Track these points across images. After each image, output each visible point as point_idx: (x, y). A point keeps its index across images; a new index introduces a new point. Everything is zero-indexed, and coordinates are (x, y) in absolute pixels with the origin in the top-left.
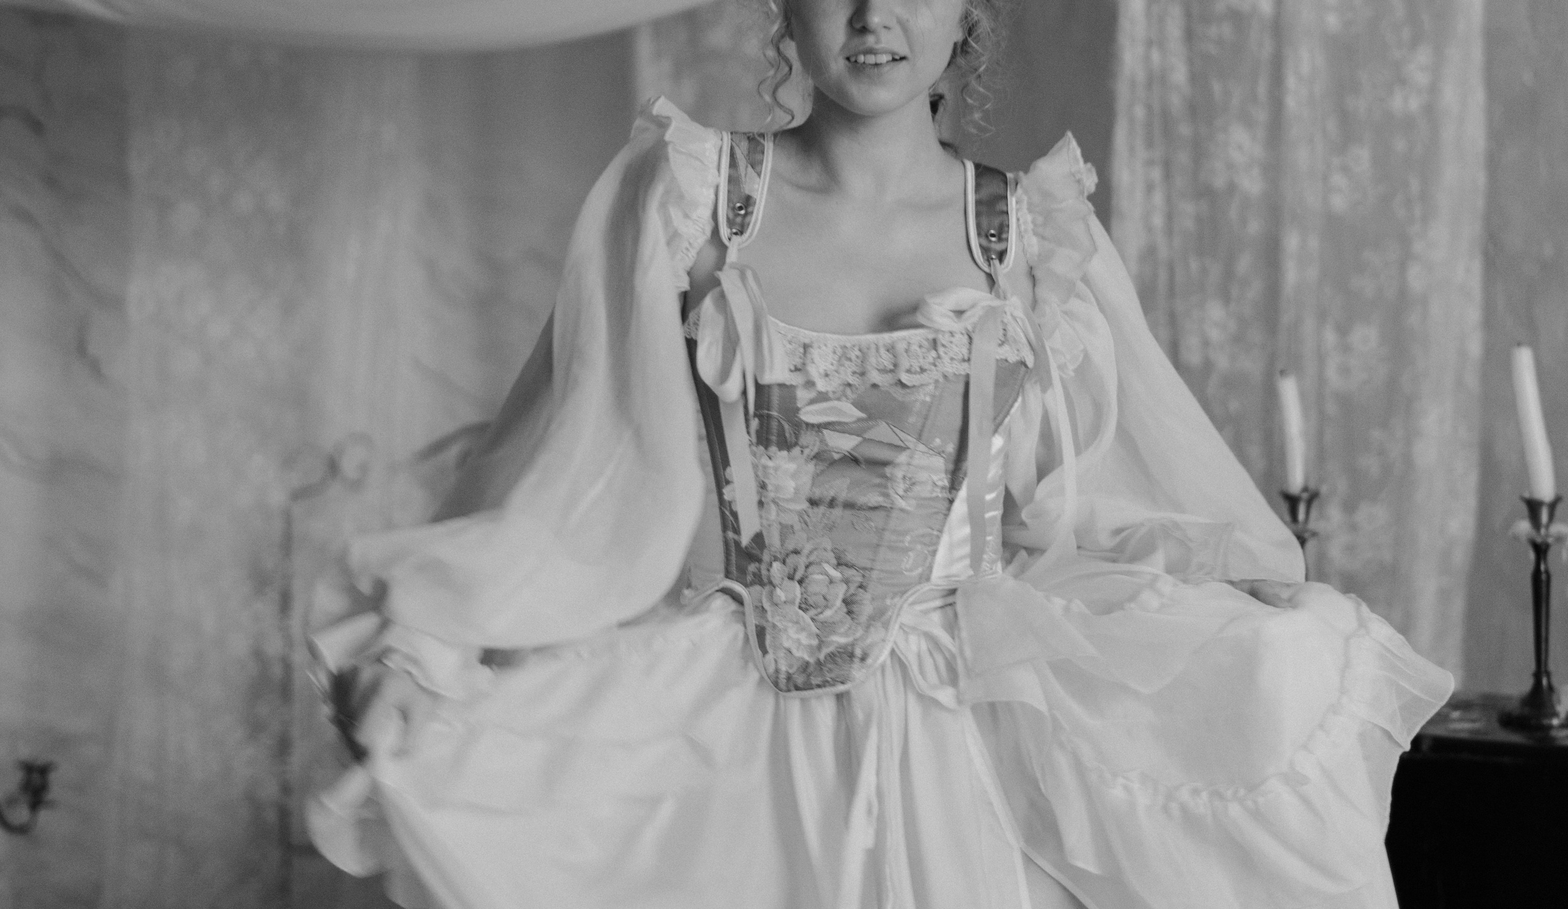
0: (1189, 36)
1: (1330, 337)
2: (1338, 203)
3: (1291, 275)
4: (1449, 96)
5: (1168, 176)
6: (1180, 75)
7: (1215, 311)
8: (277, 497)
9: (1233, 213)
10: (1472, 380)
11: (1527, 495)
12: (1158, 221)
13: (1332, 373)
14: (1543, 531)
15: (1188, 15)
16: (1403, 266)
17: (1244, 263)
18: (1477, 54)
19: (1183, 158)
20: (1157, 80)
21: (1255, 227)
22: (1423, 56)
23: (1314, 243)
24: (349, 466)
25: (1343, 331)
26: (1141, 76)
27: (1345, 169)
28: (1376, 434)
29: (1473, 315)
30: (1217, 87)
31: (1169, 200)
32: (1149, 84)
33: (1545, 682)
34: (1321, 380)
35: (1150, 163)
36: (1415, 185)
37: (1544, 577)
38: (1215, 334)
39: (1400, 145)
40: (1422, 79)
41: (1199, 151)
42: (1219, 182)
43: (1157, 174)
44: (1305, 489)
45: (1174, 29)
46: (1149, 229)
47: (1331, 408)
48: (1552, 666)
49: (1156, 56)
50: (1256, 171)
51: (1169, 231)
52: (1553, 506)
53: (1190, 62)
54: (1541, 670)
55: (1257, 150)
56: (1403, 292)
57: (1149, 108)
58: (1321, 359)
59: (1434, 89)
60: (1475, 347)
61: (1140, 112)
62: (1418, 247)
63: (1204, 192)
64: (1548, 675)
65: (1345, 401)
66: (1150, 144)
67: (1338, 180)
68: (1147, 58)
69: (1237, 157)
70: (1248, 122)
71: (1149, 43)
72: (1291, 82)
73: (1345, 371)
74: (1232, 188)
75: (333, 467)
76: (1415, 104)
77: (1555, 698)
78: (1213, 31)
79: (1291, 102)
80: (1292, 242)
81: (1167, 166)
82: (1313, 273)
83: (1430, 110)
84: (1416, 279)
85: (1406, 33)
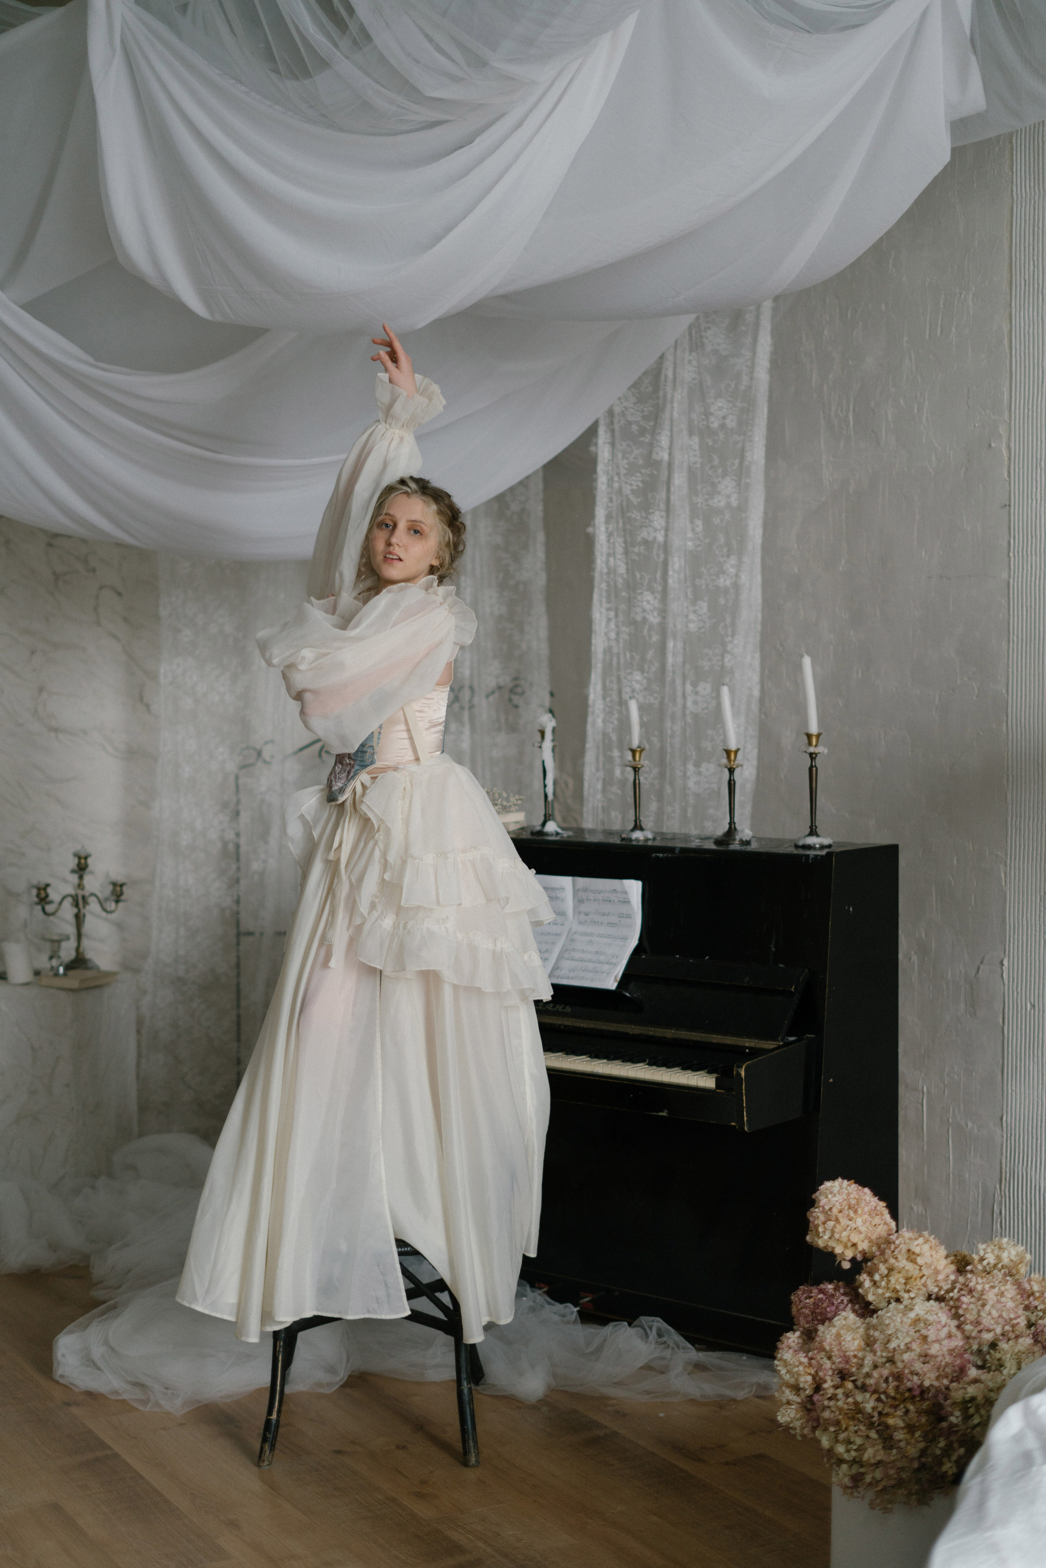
0: (626, 552)
1: (689, 688)
2: (692, 627)
3: (670, 660)
4: (744, 578)
5: (616, 616)
6: (622, 569)
7: (637, 676)
8: (231, 766)
9: (645, 632)
10: (755, 707)
11: (726, 748)
12: (613, 635)
13: (689, 704)
14: (732, 763)
15: (625, 542)
16: (723, 656)
17: (650, 655)
18: (758, 560)
19: (623, 607)
20: (612, 571)
21: (655, 638)
22: (733, 560)
23: (680, 645)
24: (266, 755)
25: (694, 685)
26: (605, 570)
27: (695, 612)
28: (710, 732)
29: (756, 678)
30: (638, 575)
31: (617, 626)
32: (608, 574)
33: (733, 826)
34: (684, 707)
35: (608, 609)
36: (729, 620)
37: (732, 782)
38: (637, 687)
39: (722, 601)
40: (732, 571)
41: (630, 602)
42: (639, 618)
43: (612, 614)
44: (639, 747)
45: (620, 549)
46: (609, 639)
47: (689, 719)
48: (736, 820)
49: (611, 559)
50: (656, 614)
51: (617, 640)
52: (736, 752)
53: (627, 564)
54: (732, 823)
55: (656, 603)
56: (723, 667)
57: (609, 585)
58: (684, 697)
59: (737, 575)
60: (756, 692)
61: (604, 586)
62: (729, 647)
63: (633, 623)
64: (735, 823)
65: (695, 716)
66: (609, 601)
67: (692, 617)
68: (608, 561)
69: (648, 607)
70: (651, 589)
71: (609, 555)
72: (670, 573)
73: (695, 703)
74: (645, 619)
75: (259, 754)
76: (728, 583)
77: (736, 833)
78: (636, 550)
79: (670, 581)
80: (670, 644)
81: (616, 610)
82: (680, 659)
83: (736, 586)
84: (728, 660)
85: (725, 550)
